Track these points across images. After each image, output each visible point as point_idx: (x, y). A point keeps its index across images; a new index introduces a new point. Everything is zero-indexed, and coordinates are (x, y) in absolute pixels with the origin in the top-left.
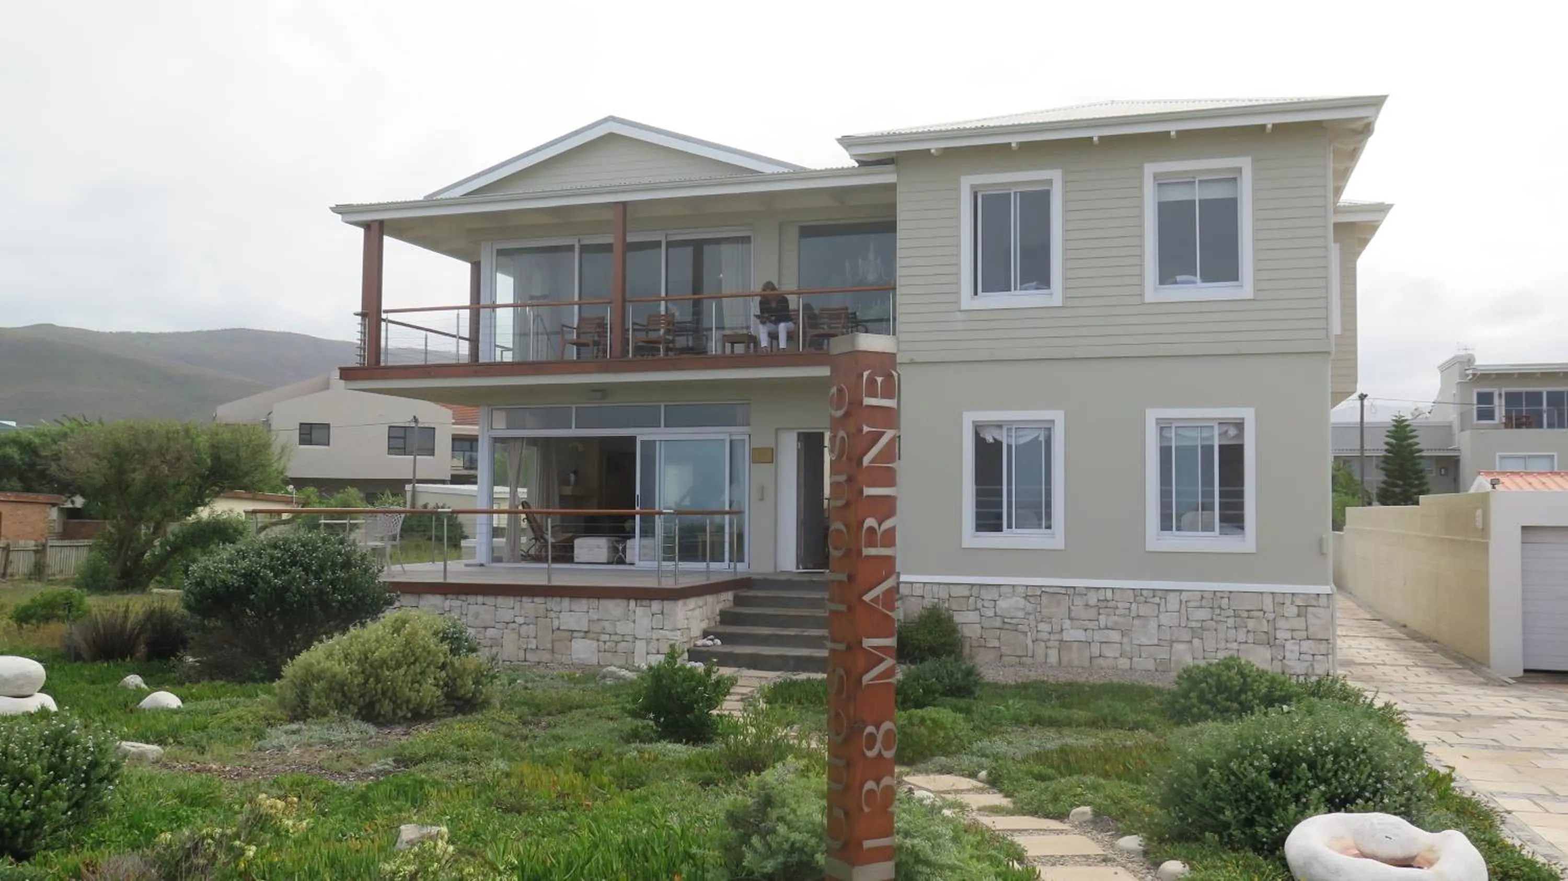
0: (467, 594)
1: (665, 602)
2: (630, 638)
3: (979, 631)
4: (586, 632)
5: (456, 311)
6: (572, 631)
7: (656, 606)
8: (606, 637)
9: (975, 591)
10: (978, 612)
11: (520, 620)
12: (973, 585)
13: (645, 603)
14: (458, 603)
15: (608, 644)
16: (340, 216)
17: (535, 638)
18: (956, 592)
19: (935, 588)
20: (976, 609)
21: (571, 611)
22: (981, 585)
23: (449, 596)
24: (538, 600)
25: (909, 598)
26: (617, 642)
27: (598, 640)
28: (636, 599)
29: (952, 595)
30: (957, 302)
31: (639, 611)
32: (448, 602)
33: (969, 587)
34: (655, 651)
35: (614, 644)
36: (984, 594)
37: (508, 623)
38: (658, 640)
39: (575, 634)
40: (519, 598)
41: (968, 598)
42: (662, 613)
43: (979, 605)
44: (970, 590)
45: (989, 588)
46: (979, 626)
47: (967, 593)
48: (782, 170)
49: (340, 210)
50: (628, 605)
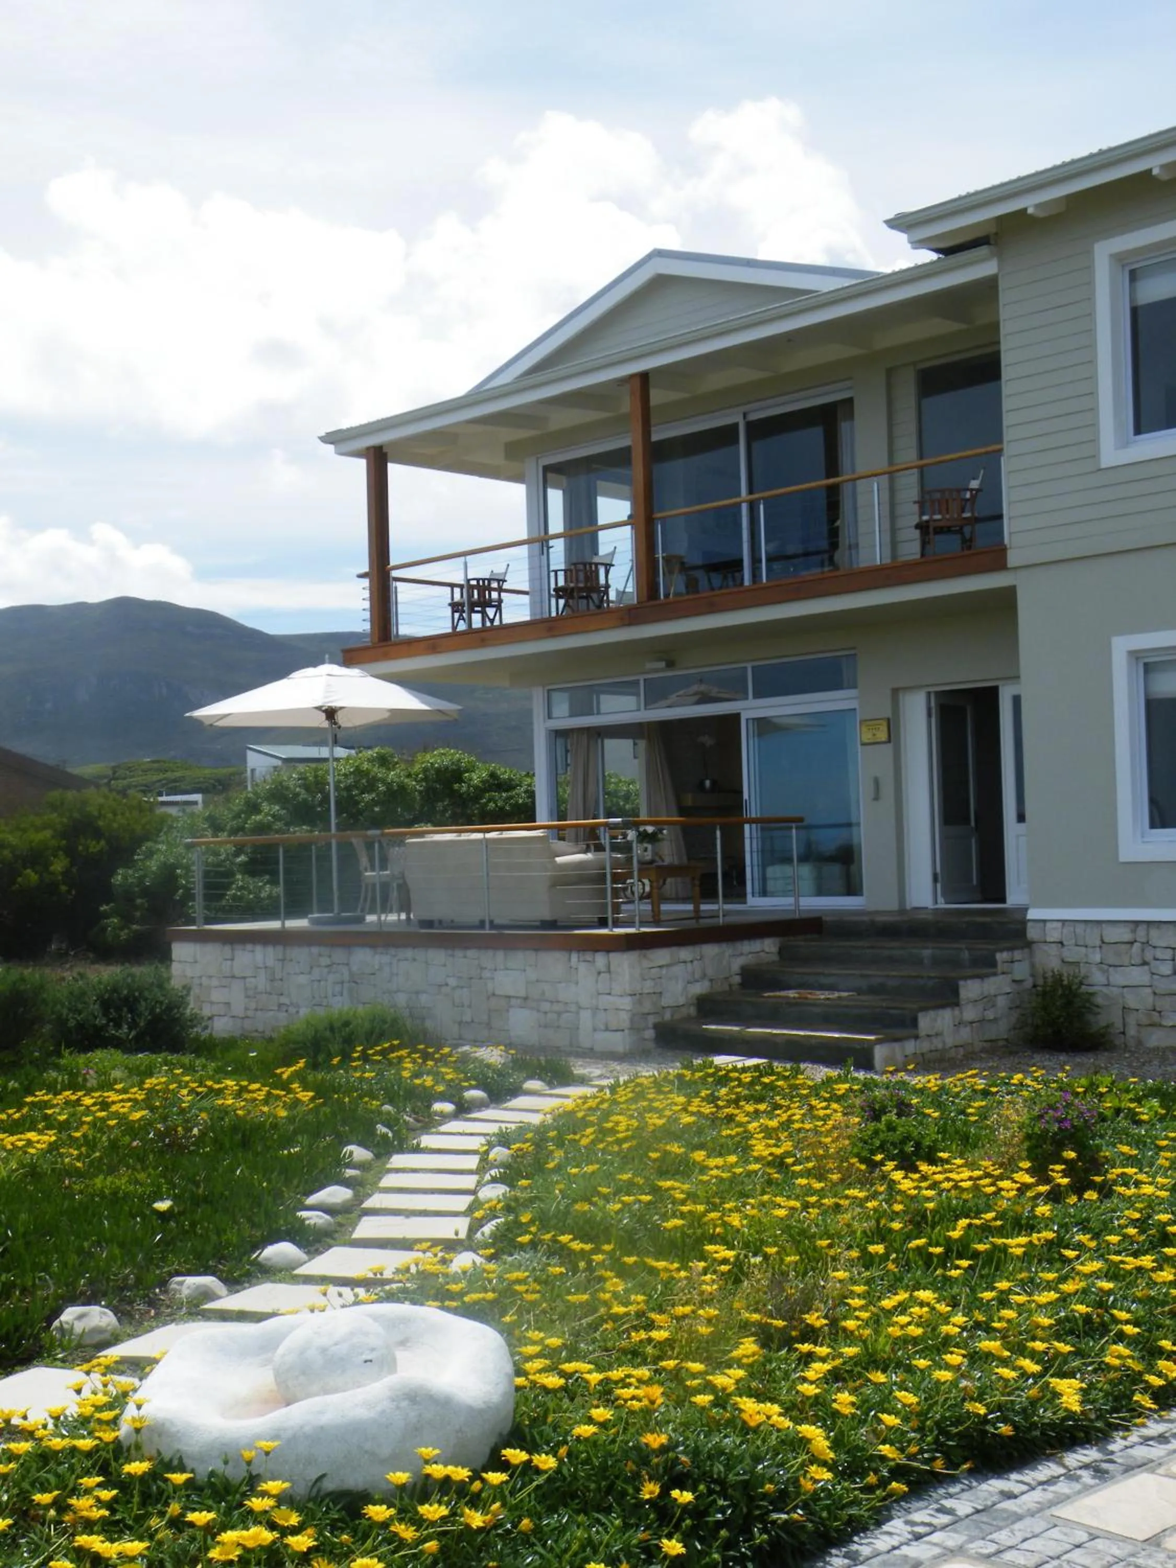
0: (397, 946)
1: (612, 955)
2: (573, 1008)
3: (1150, 999)
4: (526, 999)
5: (462, 559)
6: (509, 997)
7: (600, 959)
8: (546, 1006)
9: (1141, 933)
10: (1146, 967)
11: (452, 982)
12: (1137, 923)
13: (588, 956)
14: (386, 959)
15: (549, 1015)
16: (331, 448)
17: (470, 1006)
18: (1112, 935)
19: (1080, 929)
20: (1145, 963)
21: (507, 969)
22: (1149, 923)
23: (380, 950)
24: (471, 953)
25: (1041, 945)
26: (559, 1014)
27: (538, 1011)
28: (579, 951)
29: (1106, 940)
30: (1095, 456)
31: (583, 967)
32: (377, 957)
33: (1132, 926)
34: (603, 1027)
35: (555, 1016)
36: (1156, 937)
37: (440, 986)
38: (605, 1010)
39: (513, 1001)
40: (450, 952)
41: (1131, 943)
42: (609, 971)
43: (1148, 956)
44: (1134, 931)
45: (1164, 926)
46: (1149, 990)
47: (1127, 937)
48: (847, 282)
49: (334, 438)
50: (570, 960)
